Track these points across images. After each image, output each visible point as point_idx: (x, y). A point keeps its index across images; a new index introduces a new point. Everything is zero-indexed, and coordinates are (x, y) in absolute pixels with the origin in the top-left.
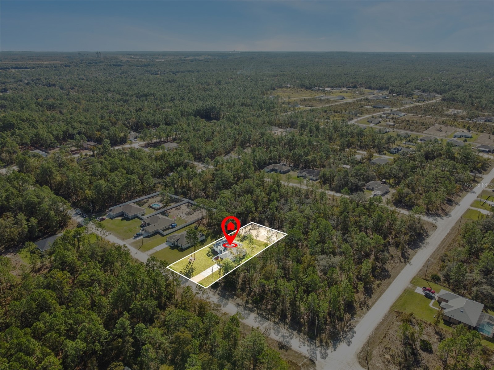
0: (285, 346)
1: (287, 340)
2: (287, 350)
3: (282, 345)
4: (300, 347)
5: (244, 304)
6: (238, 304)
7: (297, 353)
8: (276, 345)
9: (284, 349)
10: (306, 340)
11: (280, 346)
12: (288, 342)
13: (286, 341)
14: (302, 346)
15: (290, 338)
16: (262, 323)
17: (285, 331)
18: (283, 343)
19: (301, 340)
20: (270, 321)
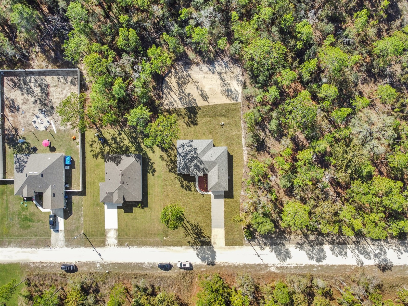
0: (386, 265)
1: (382, 257)
2: (390, 269)
3: (383, 267)
4: (400, 258)
5: (305, 240)
6: (298, 244)
7: (401, 266)
8: (377, 270)
9: (387, 269)
10: (398, 246)
11: (382, 268)
12: (385, 260)
13: (383, 259)
14: (400, 255)
15: (383, 253)
16: (343, 253)
17: (373, 247)
18: (382, 264)
19: (394, 248)
20: (349, 244)
